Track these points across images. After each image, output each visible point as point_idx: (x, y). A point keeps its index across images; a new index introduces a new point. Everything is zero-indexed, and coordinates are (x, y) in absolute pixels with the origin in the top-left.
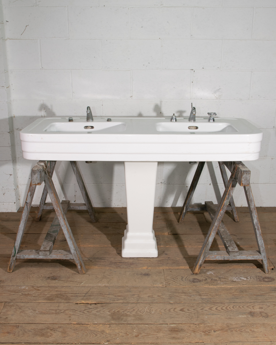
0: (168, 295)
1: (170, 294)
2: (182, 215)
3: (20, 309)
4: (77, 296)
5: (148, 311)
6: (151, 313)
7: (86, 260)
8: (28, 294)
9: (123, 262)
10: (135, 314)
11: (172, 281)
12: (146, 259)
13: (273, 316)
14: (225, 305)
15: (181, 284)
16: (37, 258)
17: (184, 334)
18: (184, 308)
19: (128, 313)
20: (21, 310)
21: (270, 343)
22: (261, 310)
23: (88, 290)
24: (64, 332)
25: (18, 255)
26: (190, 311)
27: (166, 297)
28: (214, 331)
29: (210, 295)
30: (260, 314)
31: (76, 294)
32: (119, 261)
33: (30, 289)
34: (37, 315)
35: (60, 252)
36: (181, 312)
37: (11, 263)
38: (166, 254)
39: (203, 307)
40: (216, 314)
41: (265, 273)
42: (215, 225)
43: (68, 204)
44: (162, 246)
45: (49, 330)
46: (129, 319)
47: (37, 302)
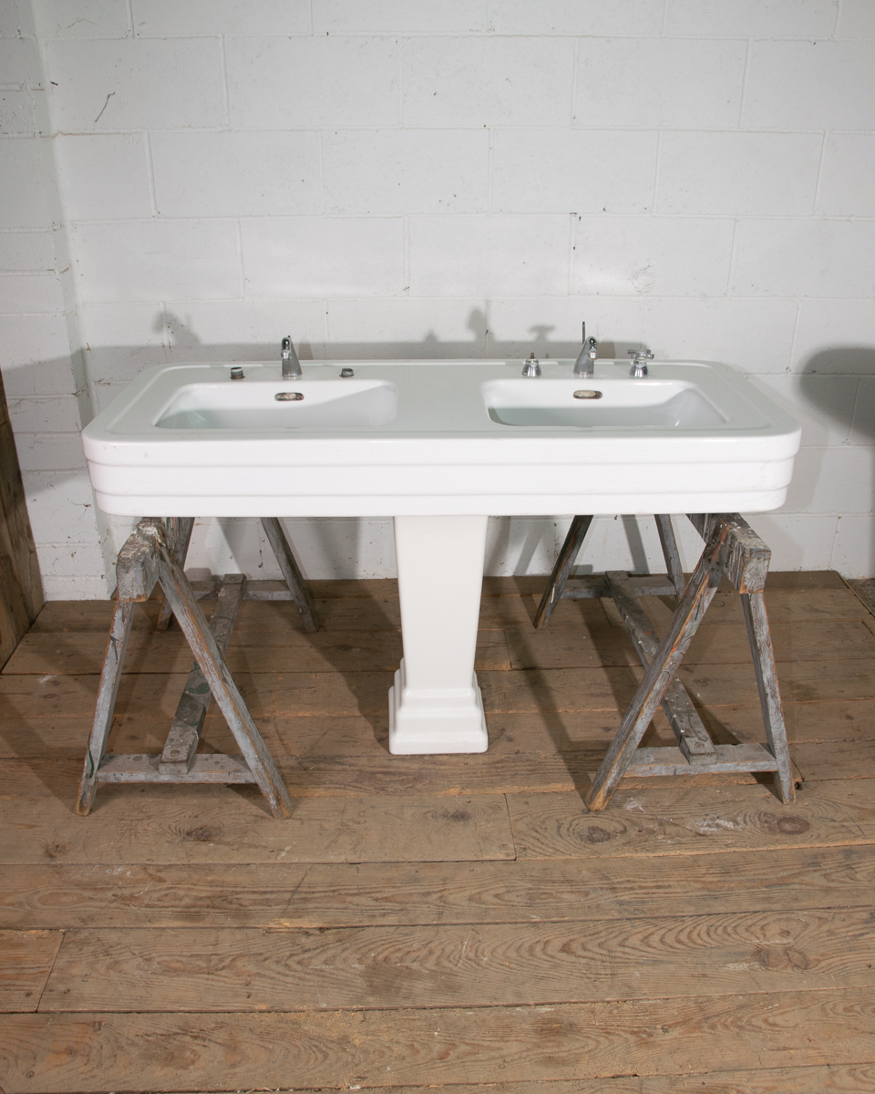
0: (523, 893)
1: (530, 889)
2: (546, 609)
3: (108, 955)
4: (267, 902)
5: (472, 955)
6: (478, 965)
7: (291, 768)
8: (132, 897)
9: (392, 770)
10: (434, 968)
11: (531, 840)
12: (455, 759)
13: (823, 964)
14: (685, 925)
15: (558, 848)
16: (155, 780)
17: (578, 1045)
18: (571, 940)
19: (415, 964)
20: (109, 960)
21: (825, 1071)
22: (785, 941)
23: (300, 878)
24: (232, 1047)
25: (101, 774)
26: (589, 951)
27: (518, 899)
28: (665, 1031)
29: (641, 888)
30: (786, 957)
31: (265, 892)
32: (381, 770)
33: (138, 877)
34: (155, 976)
35: (217, 763)
36: (564, 956)
37: (85, 794)
38: (510, 740)
39: (624, 936)
40: (662, 962)
41: (782, 802)
42: (655, 688)
43: (239, 587)
44: (496, 711)
45: (188, 1039)
46: (420, 986)
47: (156, 926)
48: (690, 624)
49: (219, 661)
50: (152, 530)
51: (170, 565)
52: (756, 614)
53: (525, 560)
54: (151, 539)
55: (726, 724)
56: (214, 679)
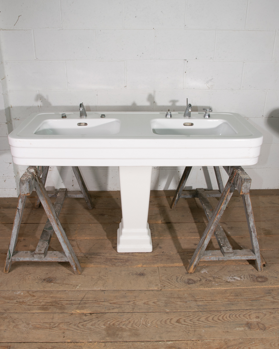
0: (163, 302)
1: (166, 300)
2: (175, 202)
3: (14, 322)
4: (72, 304)
5: (144, 323)
6: (147, 327)
7: (82, 257)
8: (23, 302)
9: (118, 258)
10: (131, 328)
11: (167, 283)
12: (140, 254)
13: (271, 328)
14: (221, 314)
15: (176, 286)
16: (32, 260)
18: (180, 318)
19: (124, 326)
20: (14, 324)
22: (257, 320)
23: (84, 296)
25: (13, 258)
26: (186, 322)
27: (161, 304)
29: (206, 300)
30: (258, 326)
31: (71, 301)
32: (114, 258)
33: (25, 295)
34: (30, 330)
35: (55, 254)
36: (177, 324)
37: (7, 265)
38: (160, 248)
39: (199, 317)
40: (212, 327)
41: (258, 271)
42: (211, 228)
43: (65, 193)
44: (156, 238)
46: (125, 334)
47: (32, 312)
48: (223, 205)
49: (56, 217)
50: (32, 170)
51: (39, 183)
52: (247, 202)
53: (168, 184)
54: (32, 173)
55: (239, 243)
56: (54, 224)
